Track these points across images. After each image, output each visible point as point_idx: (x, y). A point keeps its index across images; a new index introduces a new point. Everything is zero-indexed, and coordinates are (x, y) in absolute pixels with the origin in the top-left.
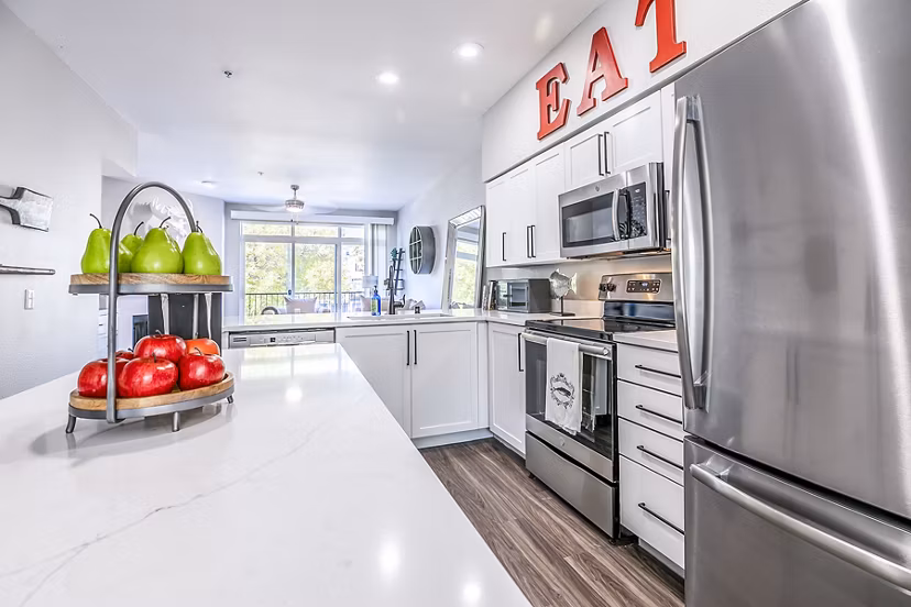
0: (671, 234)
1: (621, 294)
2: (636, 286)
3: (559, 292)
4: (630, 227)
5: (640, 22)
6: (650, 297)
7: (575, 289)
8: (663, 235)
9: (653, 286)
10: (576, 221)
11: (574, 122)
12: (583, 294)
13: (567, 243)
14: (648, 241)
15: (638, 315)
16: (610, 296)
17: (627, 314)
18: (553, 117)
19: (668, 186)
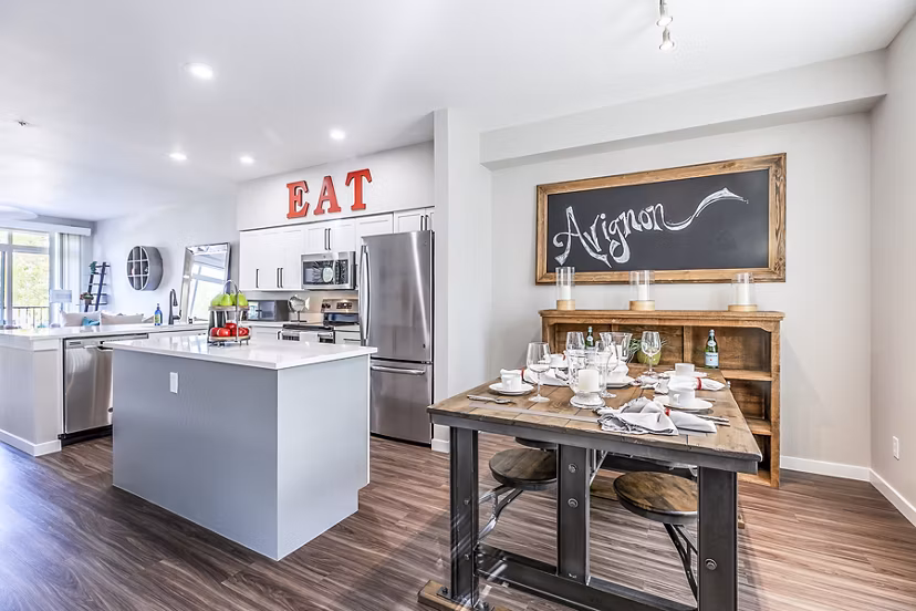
0: (358, 283)
1: (333, 309)
2: (341, 306)
3: (297, 309)
4: (340, 279)
5: (348, 184)
6: (347, 311)
7: (307, 306)
8: (355, 285)
9: (349, 306)
10: (310, 271)
11: (311, 216)
12: (312, 310)
13: (305, 282)
14: (347, 286)
15: (337, 320)
16: (327, 310)
17: (330, 319)
18: (297, 210)
19: (358, 262)
